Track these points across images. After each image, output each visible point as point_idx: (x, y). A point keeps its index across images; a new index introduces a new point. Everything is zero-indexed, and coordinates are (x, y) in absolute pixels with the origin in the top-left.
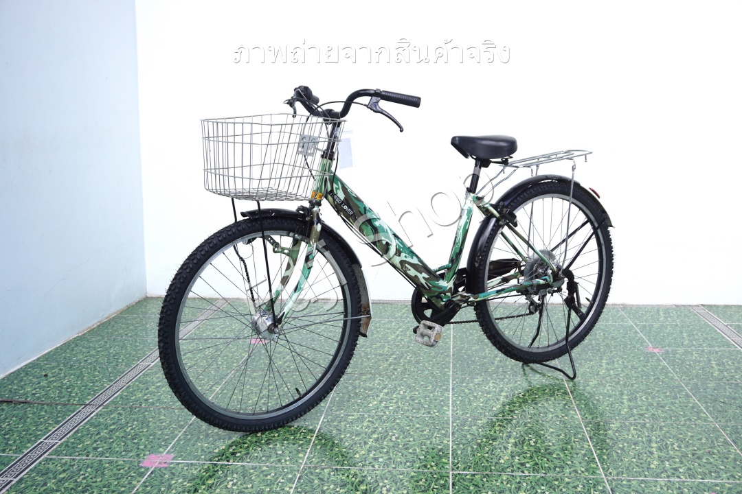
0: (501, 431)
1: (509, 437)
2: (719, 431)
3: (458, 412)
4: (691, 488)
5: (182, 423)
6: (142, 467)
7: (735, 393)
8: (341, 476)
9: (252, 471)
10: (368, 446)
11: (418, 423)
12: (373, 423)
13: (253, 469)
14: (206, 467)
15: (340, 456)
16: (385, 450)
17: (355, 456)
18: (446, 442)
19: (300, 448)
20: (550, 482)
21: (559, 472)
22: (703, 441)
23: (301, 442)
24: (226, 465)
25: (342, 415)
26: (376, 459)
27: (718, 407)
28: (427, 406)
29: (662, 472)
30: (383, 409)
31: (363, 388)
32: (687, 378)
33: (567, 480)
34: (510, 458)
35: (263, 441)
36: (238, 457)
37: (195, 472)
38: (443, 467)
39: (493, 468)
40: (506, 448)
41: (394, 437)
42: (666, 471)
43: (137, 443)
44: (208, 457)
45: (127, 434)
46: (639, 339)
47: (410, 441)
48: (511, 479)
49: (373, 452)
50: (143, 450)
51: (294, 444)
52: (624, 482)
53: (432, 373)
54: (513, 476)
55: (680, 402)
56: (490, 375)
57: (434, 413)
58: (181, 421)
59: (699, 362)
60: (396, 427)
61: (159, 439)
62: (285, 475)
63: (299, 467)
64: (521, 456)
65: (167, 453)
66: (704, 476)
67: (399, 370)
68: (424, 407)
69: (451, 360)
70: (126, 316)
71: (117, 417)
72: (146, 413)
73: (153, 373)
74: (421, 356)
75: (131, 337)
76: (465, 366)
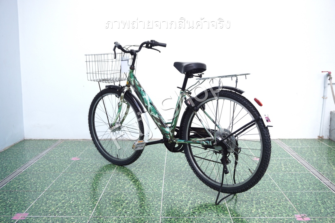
0: (185, 198)
1: (189, 200)
2: (283, 195)
3: (166, 189)
4: (270, 221)
5: (35, 198)
6: (12, 220)
7: (291, 178)
8: (109, 221)
9: (66, 220)
10: (123, 206)
11: (147, 195)
12: (126, 195)
14: (44, 218)
15: (109, 212)
16: (131, 208)
17: (116, 211)
18: (160, 203)
19: (90, 208)
20: (206, 220)
21: (211, 216)
22: (276, 200)
23: (91, 205)
24: (54, 217)
25: (112, 192)
26: (126, 212)
27: (283, 184)
28: (152, 187)
29: (257, 214)
30: (131, 189)
31: (123, 179)
32: (271, 172)
33: (214, 219)
34: (189, 210)
35: (73, 206)
36: (60, 213)
37: (38, 221)
38: (157, 215)
39: (180, 215)
40: (187, 205)
41: (135, 202)
42: (259, 214)
43: (12, 208)
44: (45, 214)
45: (7, 204)
47: (143, 203)
48: (188, 220)
49: (125, 209)
50: (14, 212)
51: (88, 206)
52: (240, 219)
53: (156, 172)
54: (189, 218)
55: (267, 182)
57: (155, 190)
58: (34, 197)
59: (276, 164)
60: (137, 197)
61: (22, 206)
62: (82, 221)
63: (89, 217)
64: (194, 209)
65: (26, 212)
66: (275, 215)
67: (140, 171)
68: (151, 188)
69: (165, 166)
70: (13, 148)
71: (3, 196)
72: (18, 194)
73: (23, 175)
74: (152, 164)
75: (14, 158)
76: (171, 168)
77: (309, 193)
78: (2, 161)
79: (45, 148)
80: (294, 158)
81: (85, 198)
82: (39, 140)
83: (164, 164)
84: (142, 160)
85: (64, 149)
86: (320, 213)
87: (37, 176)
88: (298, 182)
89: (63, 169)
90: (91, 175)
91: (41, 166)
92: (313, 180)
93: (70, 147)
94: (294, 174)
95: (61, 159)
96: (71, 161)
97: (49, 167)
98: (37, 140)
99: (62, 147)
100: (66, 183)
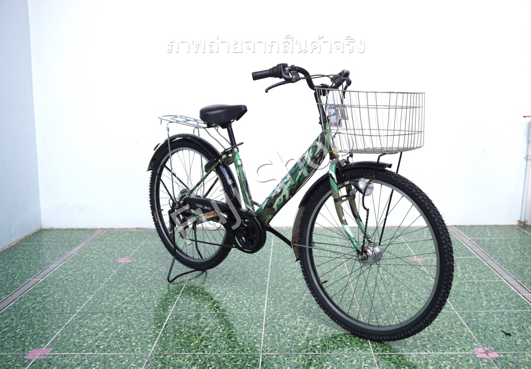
0: (301, 322)
1: (307, 326)
2: (457, 317)
3: (271, 309)
4: (434, 359)
5: (60, 324)
6: (26, 359)
7: (472, 289)
8: (179, 360)
9: (111, 359)
10: (201, 337)
11: (240, 318)
12: (206, 319)
13: (112, 357)
14: (76, 357)
15: (179, 345)
16: (214, 339)
17: (191, 345)
18: (260, 332)
19: (149, 340)
20: (333, 358)
21: (341, 351)
22: (446, 324)
23: (151, 336)
24: (92, 355)
25: (184, 314)
26: (206, 346)
27: (459, 299)
28: (248, 305)
29: (414, 348)
30: (215, 308)
33: (346, 356)
34: (306, 342)
35: (122, 336)
36: (102, 349)
37: (67, 361)
38: (255, 350)
39: (293, 349)
40: (303, 335)
41: (221, 329)
42: (417, 347)
43: (24, 341)
44: (78, 350)
45: (16, 334)
46: (407, 252)
47: (233, 332)
48: (305, 357)
49: (205, 341)
50: (28, 346)
51: (145, 337)
52: (387, 357)
53: (254, 281)
54: (307, 355)
56: (297, 281)
57: (253, 310)
58: (60, 323)
60: (223, 322)
61: (41, 337)
62: (136, 361)
63: (147, 354)
64: (314, 340)
65: (47, 347)
66: (444, 349)
67: (230, 279)
68: (246, 307)
69: (269, 271)
70: (24, 244)
71: (9, 322)
72: (33, 318)
73: (41, 287)
74: (248, 269)
75: (26, 260)
76: (280, 274)
77: (500, 314)
78: (6, 264)
79: (76, 242)
80: (478, 257)
81: (140, 325)
82: (65, 229)
83: (267, 268)
84: (233, 261)
85: (106, 244)
86: (515, 345)
87: (64, 289)
88: (483, 296)
89: (104, 277)
90: (150, 287)
91: (70, 272)
92: (507, 293)
93: (117, 241)
94: (476, 283)
95: (102, 261)
96: (118, 264)
97: (83, 274)
98: (62, 229)
99: (102, 240)
100: (111, 300)
